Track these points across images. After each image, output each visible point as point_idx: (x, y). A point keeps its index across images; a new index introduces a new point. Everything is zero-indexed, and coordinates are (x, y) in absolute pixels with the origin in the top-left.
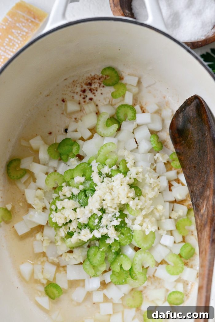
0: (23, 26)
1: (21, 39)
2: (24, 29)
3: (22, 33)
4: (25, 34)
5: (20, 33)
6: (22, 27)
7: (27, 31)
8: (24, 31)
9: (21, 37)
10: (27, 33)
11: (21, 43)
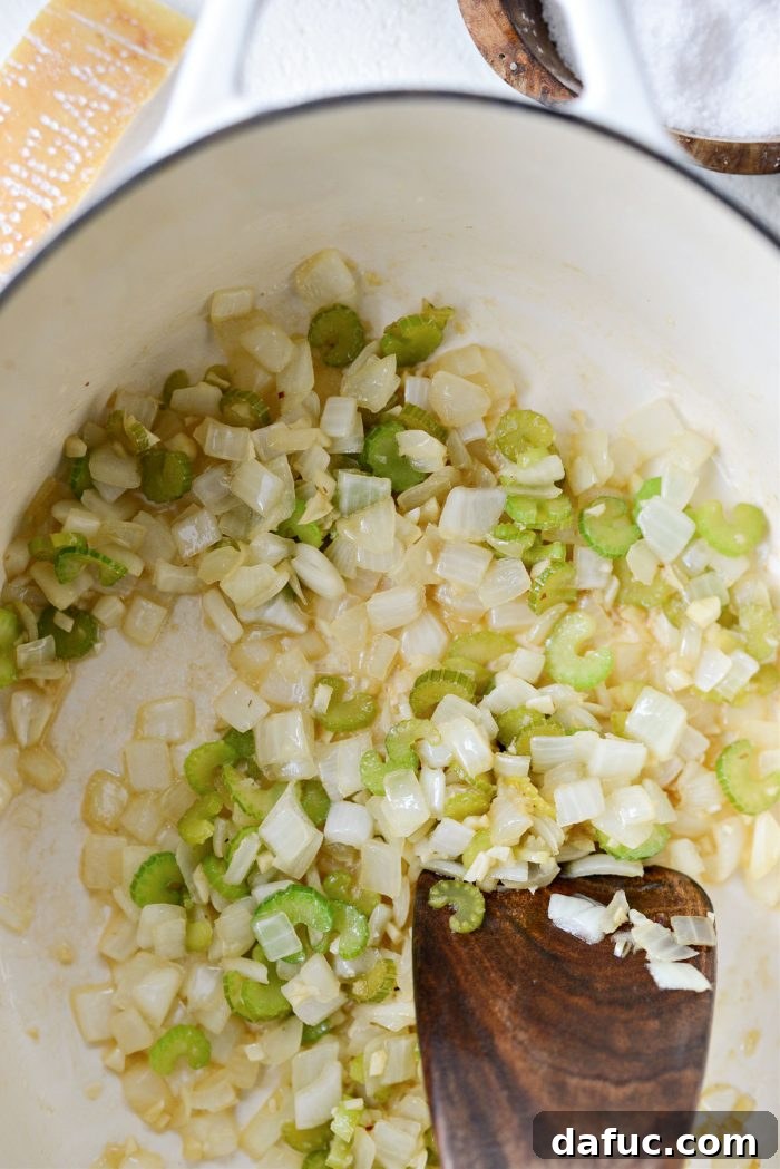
0: (100, 77)
1: (91, 131)
2: (104, 89)
3: (95, 105)
4: (106, 107)
5: (87, 106)
6: (95, 82)
7: (113, 95)
8: (105, 98)
9: (91, 121)
10: (115, 105)
11: (90, 147)
